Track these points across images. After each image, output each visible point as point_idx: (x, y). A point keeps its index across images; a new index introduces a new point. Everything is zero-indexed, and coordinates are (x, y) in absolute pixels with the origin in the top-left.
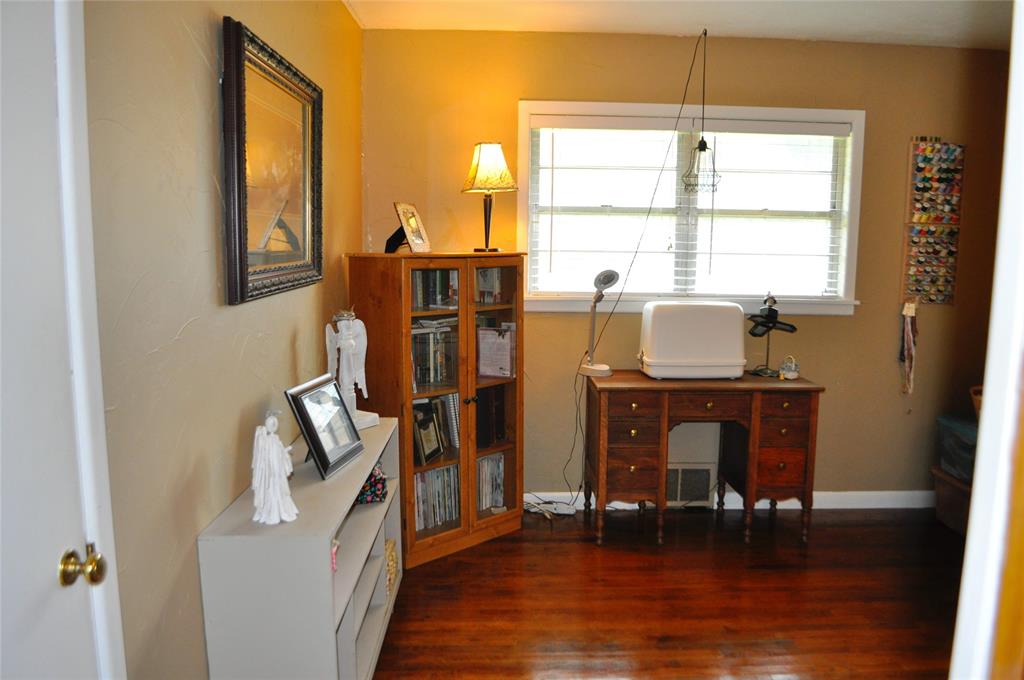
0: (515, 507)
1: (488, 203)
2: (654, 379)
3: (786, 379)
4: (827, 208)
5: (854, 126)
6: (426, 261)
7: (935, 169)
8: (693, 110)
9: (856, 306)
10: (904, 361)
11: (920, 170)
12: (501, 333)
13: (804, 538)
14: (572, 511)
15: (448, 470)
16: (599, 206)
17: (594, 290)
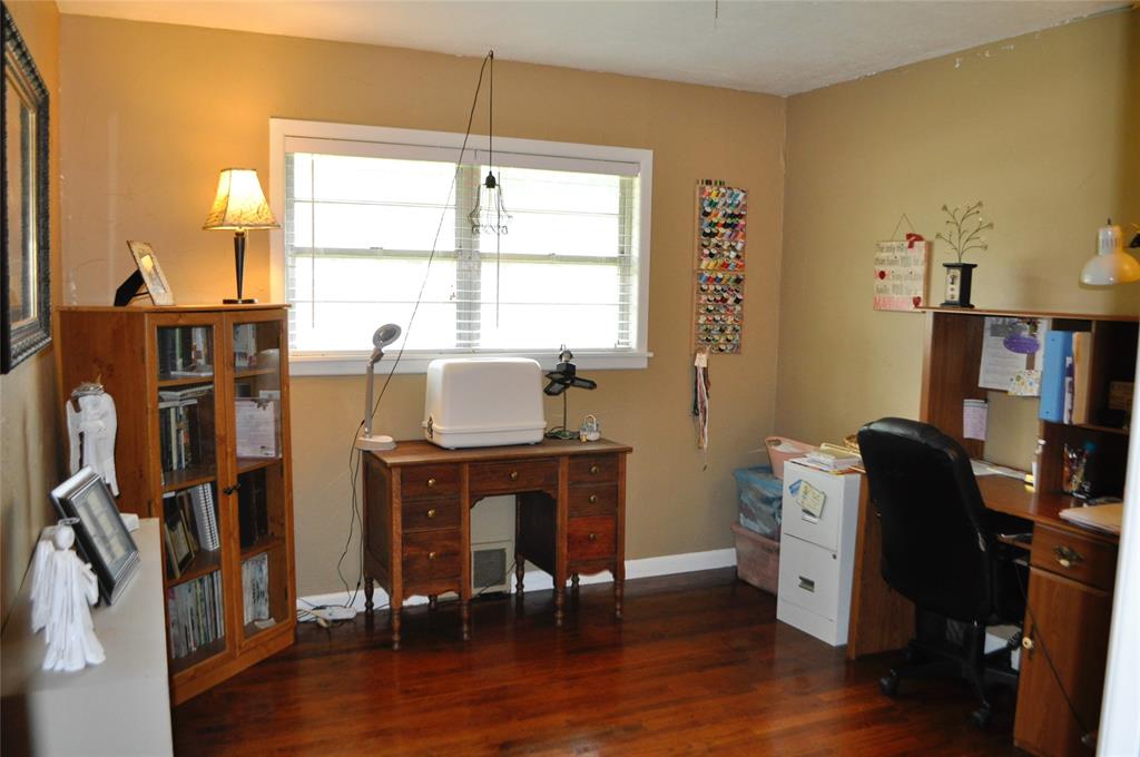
0: (286, 617)
1: (239, 242)
2: (447, 449)
3: (588, 441)
4: (615, 253)
5: (642, 165)
6: (174, 316)
7: (721, 213)
8: (479, 141)
9: (648, 358)
10: (697, 415)
11: (706, 214)
12: (261, 404)
13: (618, 613)
14: (351, 615)
15: (201, 581)
16: (368, 248)
17: (371, 347)
